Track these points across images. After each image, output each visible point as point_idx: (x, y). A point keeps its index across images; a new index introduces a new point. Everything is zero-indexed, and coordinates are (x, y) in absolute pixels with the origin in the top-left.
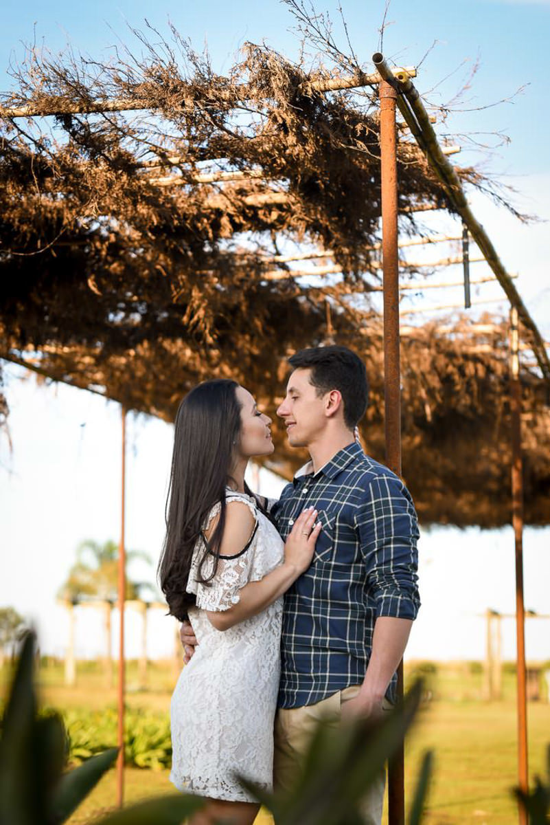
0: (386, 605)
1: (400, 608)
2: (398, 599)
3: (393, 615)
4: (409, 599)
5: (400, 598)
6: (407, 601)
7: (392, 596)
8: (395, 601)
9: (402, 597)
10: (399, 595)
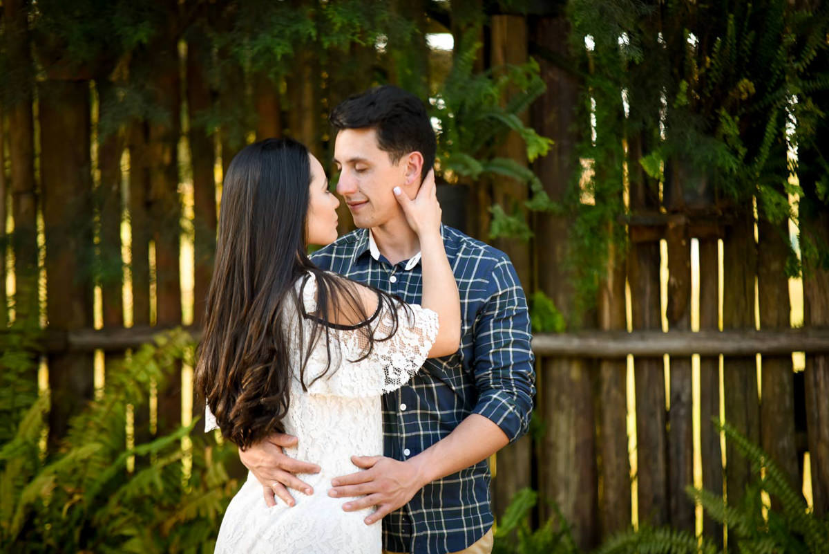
0: (492, 407)
1: (505, 419)
2: (508, 408)
3: (494, 420)
4: (519, 415)
5: (511, 408)
6: (516, 416)
7: (504, 401)
8: (504, 408)
9: (514, 409)
10: (511, 405)
